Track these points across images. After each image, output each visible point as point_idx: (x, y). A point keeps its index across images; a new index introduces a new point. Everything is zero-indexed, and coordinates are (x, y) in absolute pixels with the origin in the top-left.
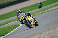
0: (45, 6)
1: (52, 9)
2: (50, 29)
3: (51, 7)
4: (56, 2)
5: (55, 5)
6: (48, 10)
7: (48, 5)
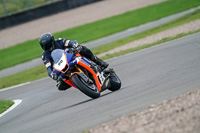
0: (102, 37)
1: (124, 47)
2: (119, 117)
3: (121, 42)
4: (138, 25)
5: (134, 33)
6: (111, 52)
7: (111, 34)
